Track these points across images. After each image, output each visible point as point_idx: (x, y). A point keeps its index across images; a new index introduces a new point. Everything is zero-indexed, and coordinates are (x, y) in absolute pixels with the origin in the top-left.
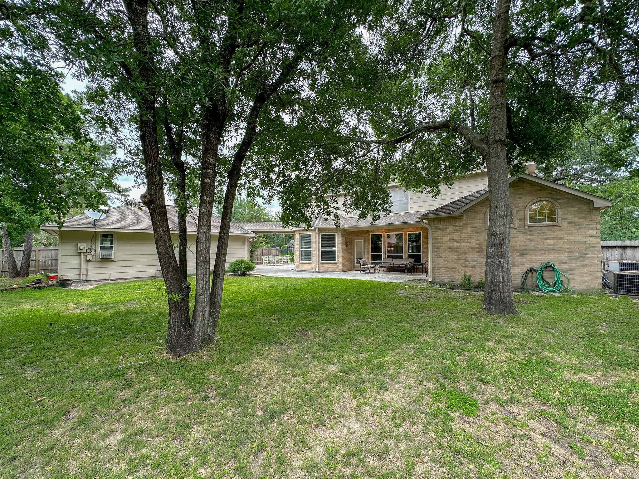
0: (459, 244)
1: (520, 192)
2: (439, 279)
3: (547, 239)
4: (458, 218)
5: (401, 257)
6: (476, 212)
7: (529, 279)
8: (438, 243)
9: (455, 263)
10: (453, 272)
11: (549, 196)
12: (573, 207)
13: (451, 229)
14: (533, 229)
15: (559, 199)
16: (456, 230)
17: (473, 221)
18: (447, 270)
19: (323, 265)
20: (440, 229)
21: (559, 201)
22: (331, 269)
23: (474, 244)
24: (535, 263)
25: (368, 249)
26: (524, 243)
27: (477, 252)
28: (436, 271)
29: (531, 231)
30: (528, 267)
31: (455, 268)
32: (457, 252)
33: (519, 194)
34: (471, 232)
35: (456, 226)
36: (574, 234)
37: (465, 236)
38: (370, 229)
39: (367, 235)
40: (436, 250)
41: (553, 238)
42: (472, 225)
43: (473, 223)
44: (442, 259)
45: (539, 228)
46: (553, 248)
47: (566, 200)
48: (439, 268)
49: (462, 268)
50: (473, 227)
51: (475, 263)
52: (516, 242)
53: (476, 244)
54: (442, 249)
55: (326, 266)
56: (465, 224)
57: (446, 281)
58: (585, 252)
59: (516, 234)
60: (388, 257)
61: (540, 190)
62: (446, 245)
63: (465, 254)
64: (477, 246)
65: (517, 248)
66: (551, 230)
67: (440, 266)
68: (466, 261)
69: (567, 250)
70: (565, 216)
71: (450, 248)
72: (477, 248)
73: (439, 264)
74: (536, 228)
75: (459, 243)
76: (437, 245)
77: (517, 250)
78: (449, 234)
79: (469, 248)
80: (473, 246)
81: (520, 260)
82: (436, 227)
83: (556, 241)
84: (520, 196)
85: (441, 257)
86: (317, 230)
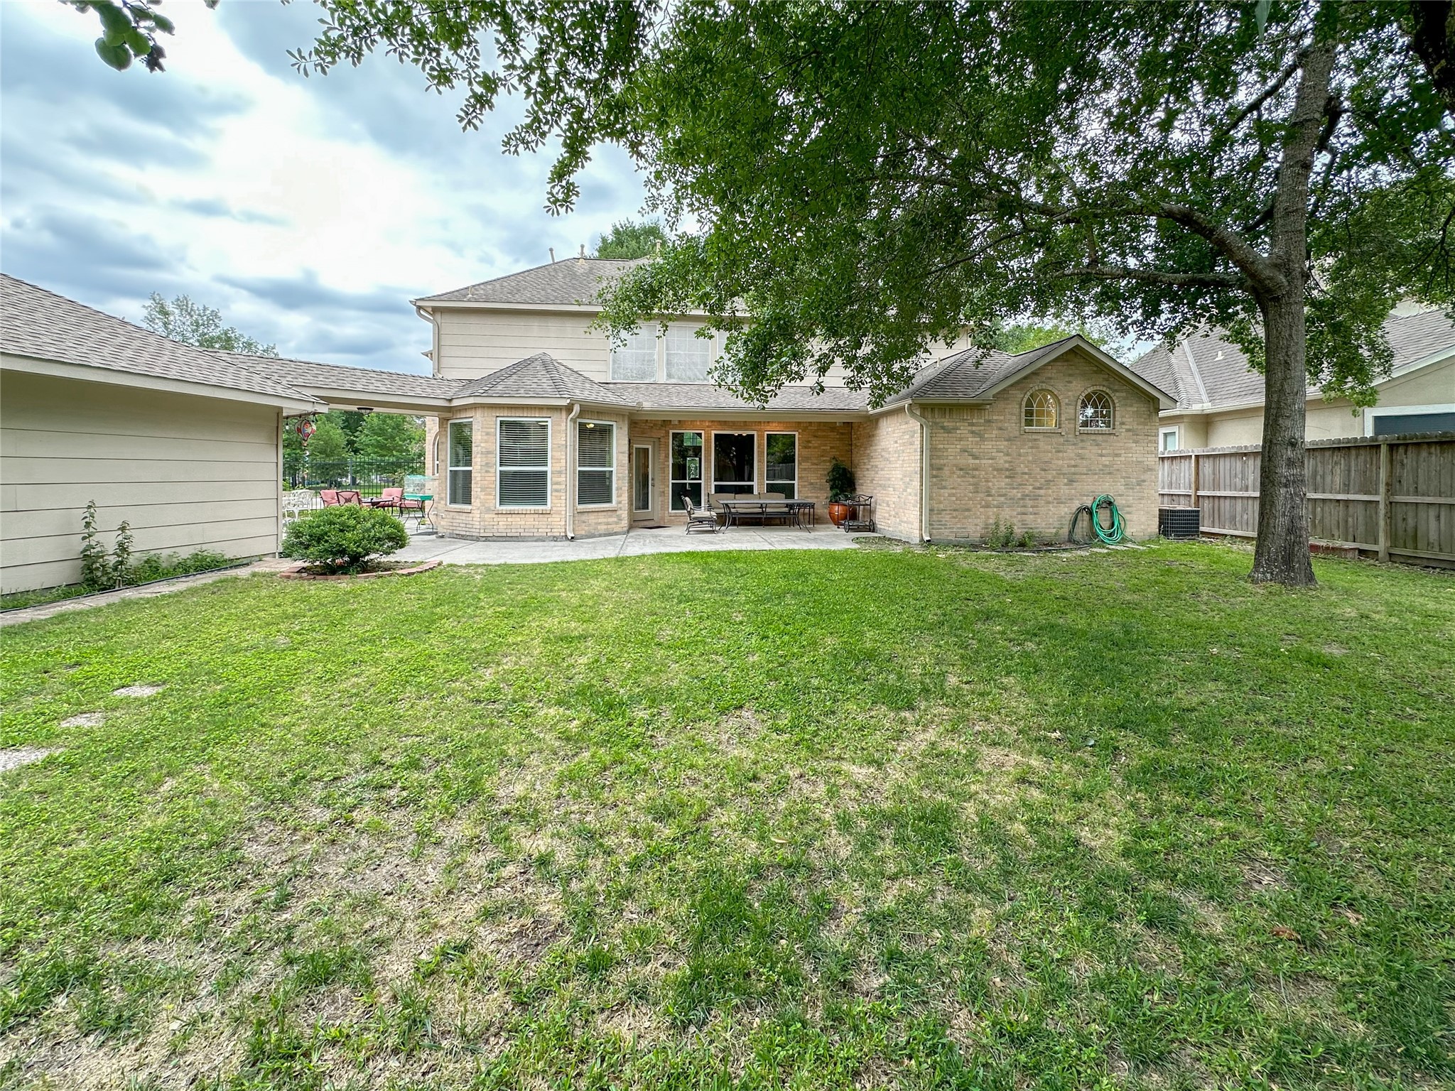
0: (977, 461)
1: (1070, 372)
2: (940, 534)
3: (1102, 456)
4: (976, 407)
5: (749, 490)
6: (1007, 399)
7: (1079, 524)
8: (939, 457)
9: (970, 499)
10: (965, 518)
11: (1104, 383)
13: (964, 430)
14: (1085, 437)
16: (973, 432)
17: (1002, 418)
18: (955, 514)
19: (584, 517)
20: (943, 428)
21: (1117, 394)
22: (602, 528)
23: (1002, 461)
24: (1087, 496)
25: (663, 470)
26: (1073, 463)
27: (1006, 477)
28: (935, 518)
29: (1082, 441)
30: (1076, 504)
31: (968, 510)
32: (973, 477)
33: (1070, 375)
34: (998, 438)
35: (972, 424)
36: (1131, 448)
37: (988, 445)
39: (662, 433)
40: (934, 472)
41: (1108, 455)
42: (1000, 425)
43: (1001, 421)
44: (946, 492)
45: (1093, 437)
46: (1108, 471)
48: (940, 512)
49: (982, 510)
50: (1000, 429)
51: (1002, 499)
52: (1063, 459)
53: (1006, 462)
54: (946, 471)
55: (592, 519)
56: (989, 421)
57: (952, 537)
59: (1063, 445)
62: (955, 462)
63: (987, 481)
64: (1007, 465)
65: (1065, 470)
66: (1106, 441)
67: (942, 506)
68: (989, 496)
69: (1124, 474)
70: (1124, 420)
71: (961, 469)
72: (1007, 470)
73: (941, 503)
74: (1089, 437)
75: (976, 458)
76: (938, 461)
77: (1064, 474)
78: (961, 439)
79: (994, 470)
80: (1001, 466)
81: (1067, 491)
82: (936, 423)
83: (1111, 459)
84: (1071, 379)
85: (944, 488)
86: (577, 408)
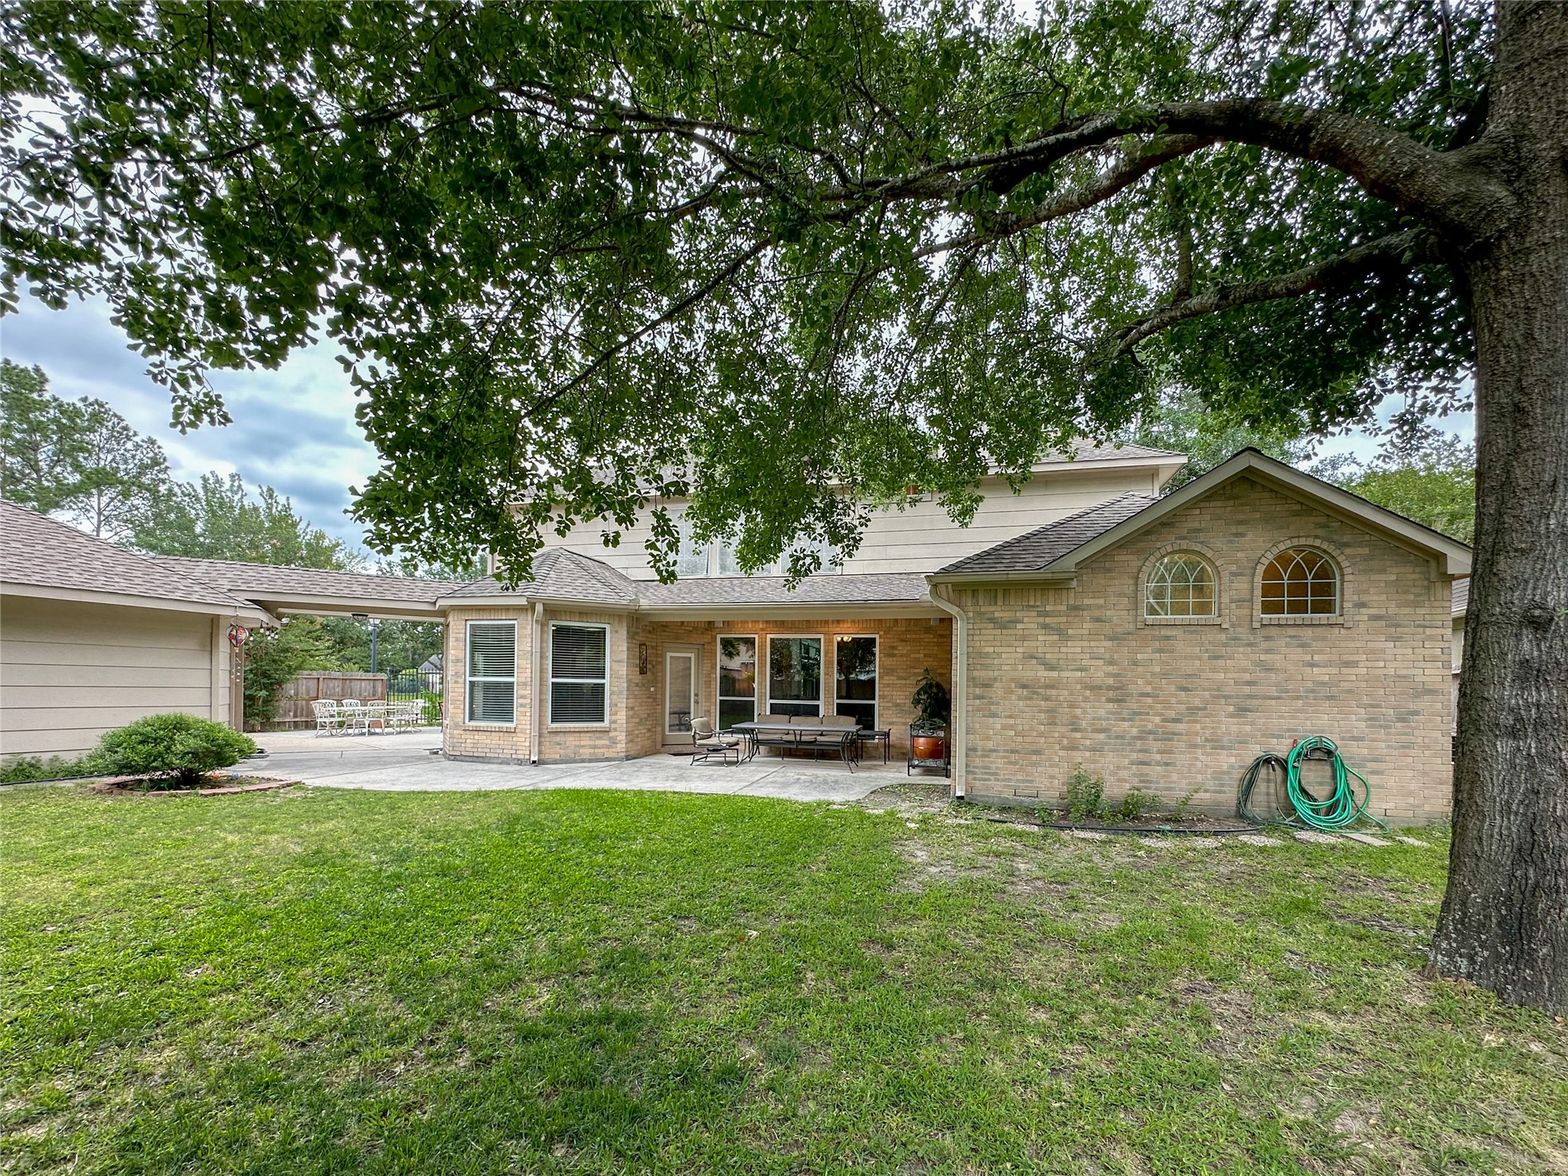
0: (1055, 674)
2: (987, 788)
3: (1312, 665)
4: (1052, 586)
5: (813, 711)
6: (1109, 570)
7: (1260, 788)
8: (985, 667)
9: (1041, 735)
10: (1034, 764)
12: (1383, 571)
13: (1029, 622)
14: (1273, 631)
15: (1347, 545)
16: (1045, 627)
17: (1101, 601)
18: (1013, 758)
19: (558, 738)
20: (992, 620)
21: (1349, 551)
22: (586, 752)
23: (1100, 674)
25: (708, 684)
26: (1247, 677)
27: (1109, 701)
28: (978, 762)
29: (1267, 638)
30: (1254, 751)
31: (1037, 752)
32: (1047, 699)
33: (1240, 523)
34: (1093, 635)
35: (1046, 614)
36: (1383, 651)
37: (1073, 648)
38: (719, 619)
39: (707, 638)
40: (978, 691)
41: (1329, 664)
42: (1097, 613)
43: (1099, 607)
44: (998, 723)
45: (1291, 631)
46: (1329, 695)
47: (1366, 551)
48: (988, 753)
49: (1061, 753)
50: (1098, 620)
51: (1102, 736)
52: (1226, 671)
53: (1108, 675)
54: (998, 690)
55: (571, 740)
56: (1076, 608)
57: (1008, 794)
58: (1411, 706)
59: (1226, 645)
60: (774, 709)
61: (1297, 514)
62: (1013, 674)
63: (1072, 706)
64: (1111, 681)
65: (1231, 690)
66: (1324, 639)
67: (990, 745)
68: (1075, 730)
69: (1365, 700)
70: (1364, 598)
71: (1024, 687)
72: (1110, 688)
73: (988, 738)
74: (1283, 631)
75: (1052, 668)
76: (983, 674)
77: (1228, 697)
78: (1024, 638)
79: (1086, 688)
80: (1098, 682)
81: (1234, 728)
82: (980, 614)
83: (1334, 671)
84: (1241, 529)
85: (994, 715)
86: (539, 608)
